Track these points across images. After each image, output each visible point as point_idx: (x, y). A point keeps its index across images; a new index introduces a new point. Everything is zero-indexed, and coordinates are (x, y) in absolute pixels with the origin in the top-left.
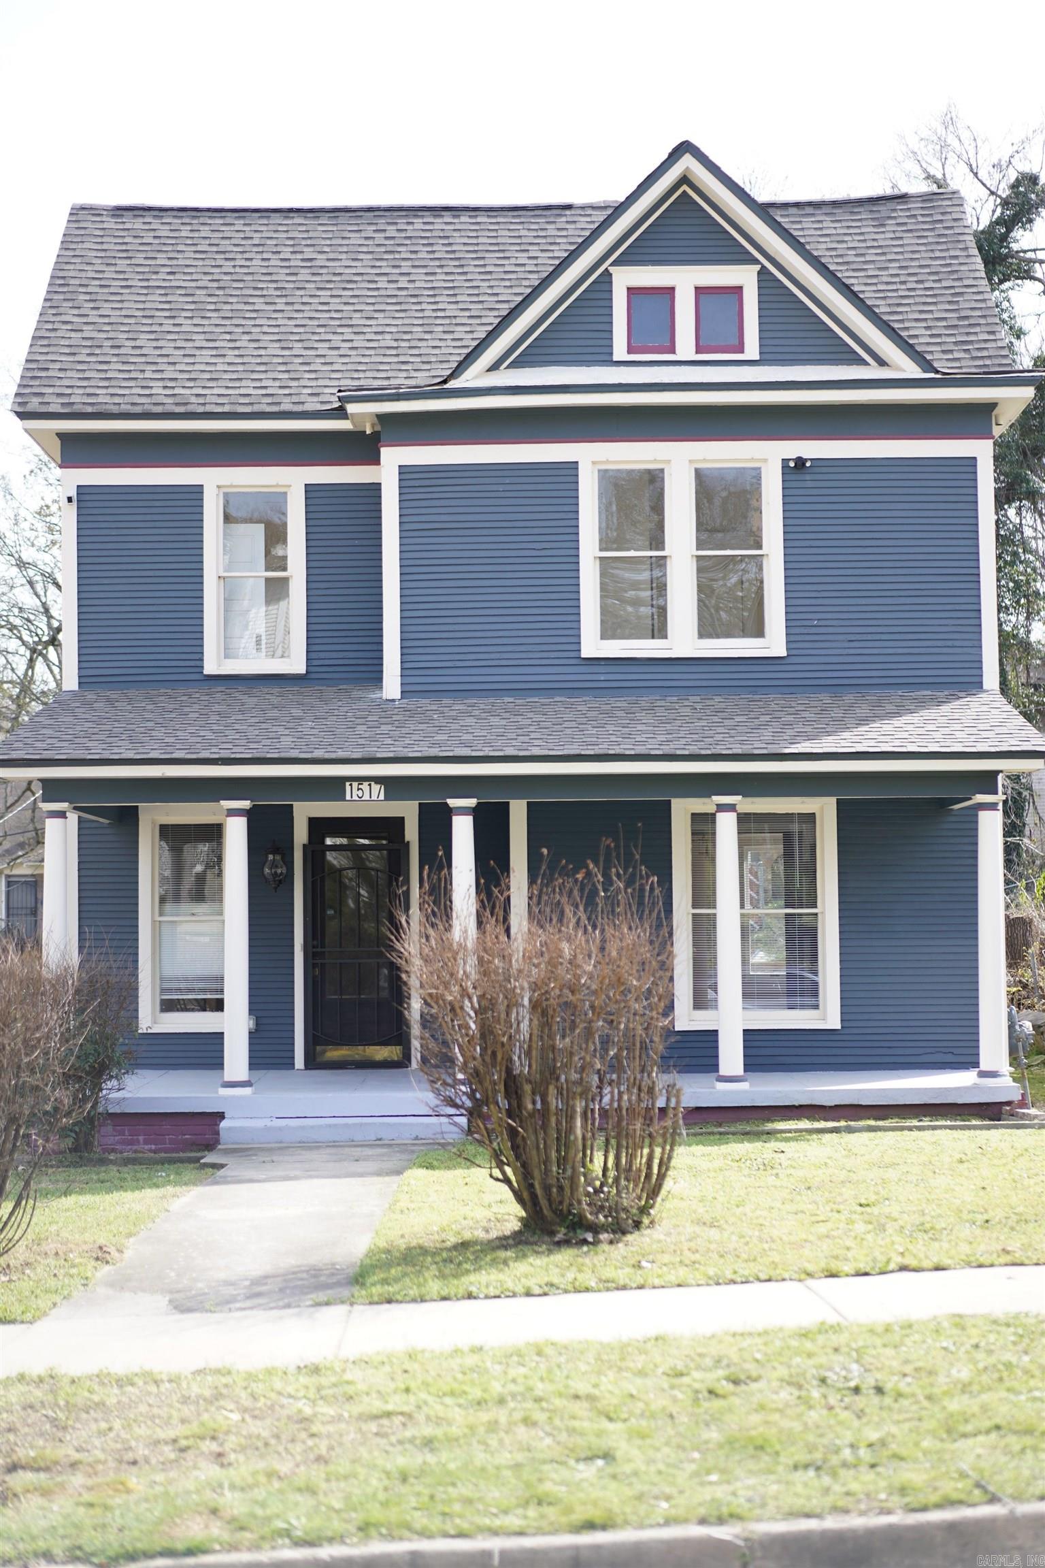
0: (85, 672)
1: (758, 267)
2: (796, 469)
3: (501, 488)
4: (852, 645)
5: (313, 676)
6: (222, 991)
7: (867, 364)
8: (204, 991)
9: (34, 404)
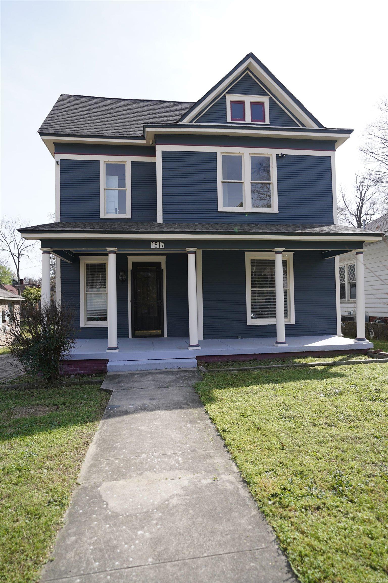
0: (62, 217)
1: (269, 97)
2: (280, 158)
3: (193, 159)
4: (297, 210)
5: (133, 219)
6: (106, 314)
8: (100, 314)
9: (45, 131)
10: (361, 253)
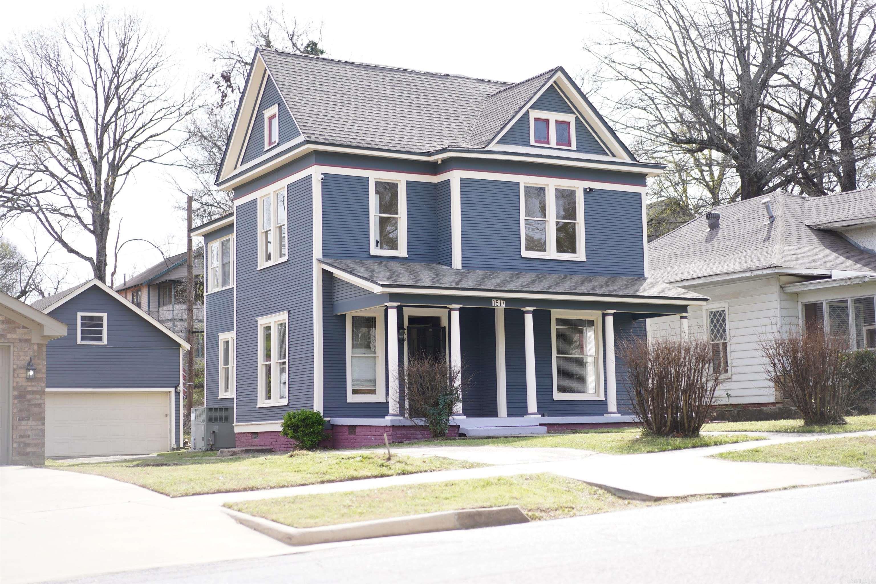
0: (325, 252)
1: (575, 116)
2: (587, 192)
4: (606, 258)
5: (410, 258)
7: (608, 155)
10: (685, 317)
